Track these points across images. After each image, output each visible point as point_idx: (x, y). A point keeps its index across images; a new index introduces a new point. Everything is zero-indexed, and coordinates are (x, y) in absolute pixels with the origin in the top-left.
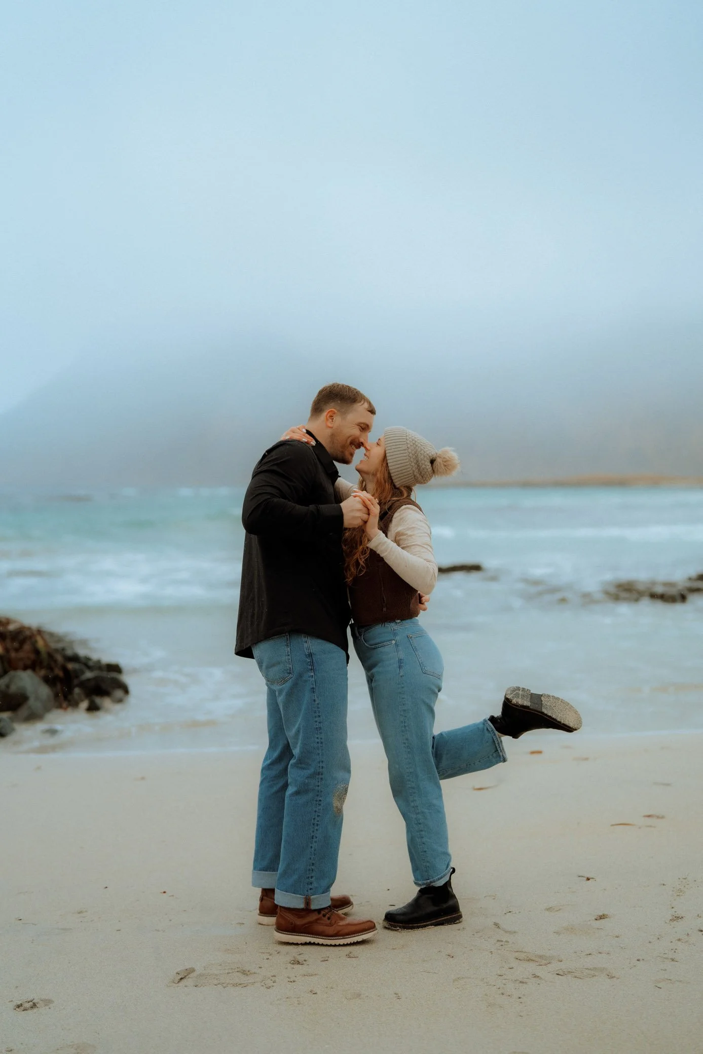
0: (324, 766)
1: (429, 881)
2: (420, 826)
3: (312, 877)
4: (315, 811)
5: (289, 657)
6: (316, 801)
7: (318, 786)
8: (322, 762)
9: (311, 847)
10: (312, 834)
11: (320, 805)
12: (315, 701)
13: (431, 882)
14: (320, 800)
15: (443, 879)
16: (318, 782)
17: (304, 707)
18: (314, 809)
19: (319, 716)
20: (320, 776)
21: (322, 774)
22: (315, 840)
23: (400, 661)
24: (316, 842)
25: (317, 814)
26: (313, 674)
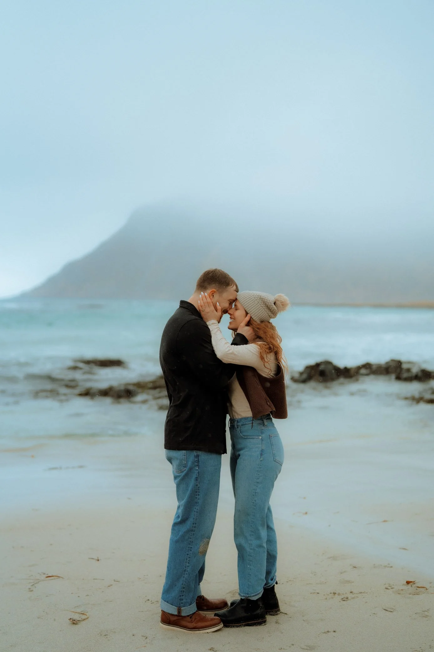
0: (196, 526)
1: (247, 595)
2: (250, 557)
3: (183, 595)
4: (188, 554)
5: (185, 457)
6: (189, 548)
7: (191, 538)
8: (195, 524)
9: (184, 577)
10: (185, 569)
11: (191, 550)
12: (197, 485)
13: (249, 597)
14: (191, 548)
15: (257, 596)
16: (191, 536)
17: (190, 489)
18: (187, 553)
19: (199, 495)
20: (193, 532)
21: (194, 531)
22: (186, 572)
23: (262, 451)
24: (187, 574)
25: (188, 556)
26: (198, 468)
